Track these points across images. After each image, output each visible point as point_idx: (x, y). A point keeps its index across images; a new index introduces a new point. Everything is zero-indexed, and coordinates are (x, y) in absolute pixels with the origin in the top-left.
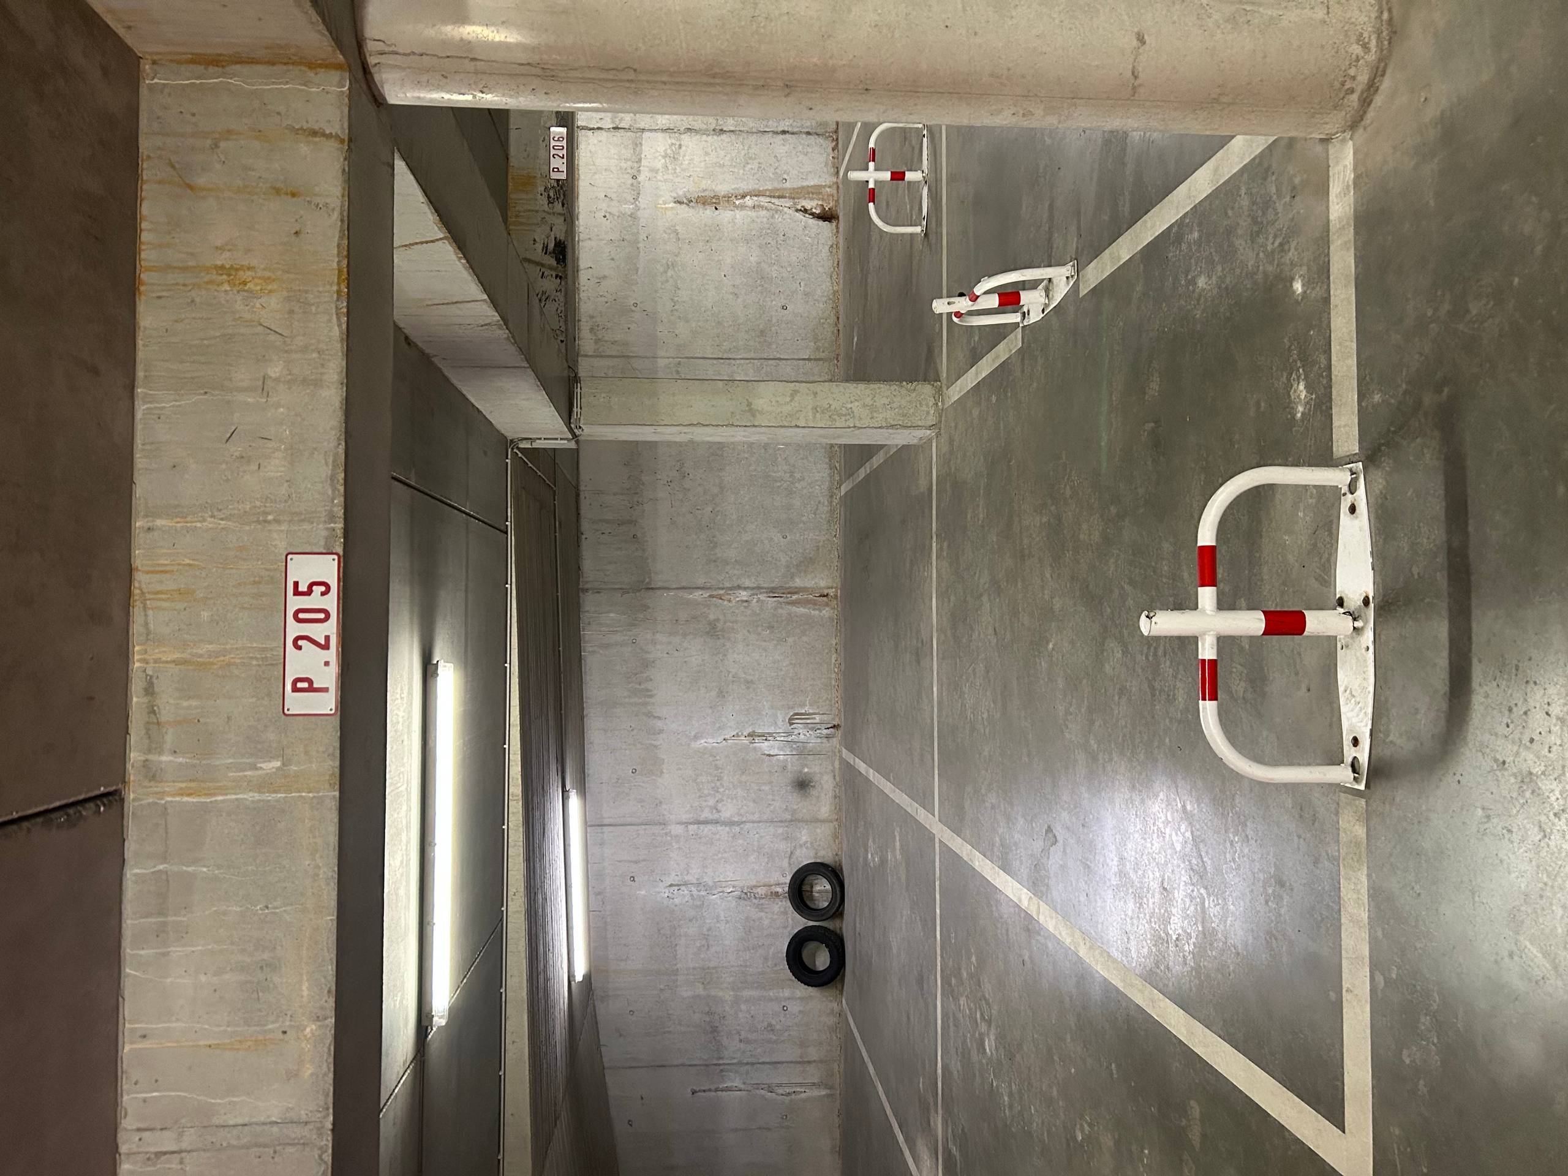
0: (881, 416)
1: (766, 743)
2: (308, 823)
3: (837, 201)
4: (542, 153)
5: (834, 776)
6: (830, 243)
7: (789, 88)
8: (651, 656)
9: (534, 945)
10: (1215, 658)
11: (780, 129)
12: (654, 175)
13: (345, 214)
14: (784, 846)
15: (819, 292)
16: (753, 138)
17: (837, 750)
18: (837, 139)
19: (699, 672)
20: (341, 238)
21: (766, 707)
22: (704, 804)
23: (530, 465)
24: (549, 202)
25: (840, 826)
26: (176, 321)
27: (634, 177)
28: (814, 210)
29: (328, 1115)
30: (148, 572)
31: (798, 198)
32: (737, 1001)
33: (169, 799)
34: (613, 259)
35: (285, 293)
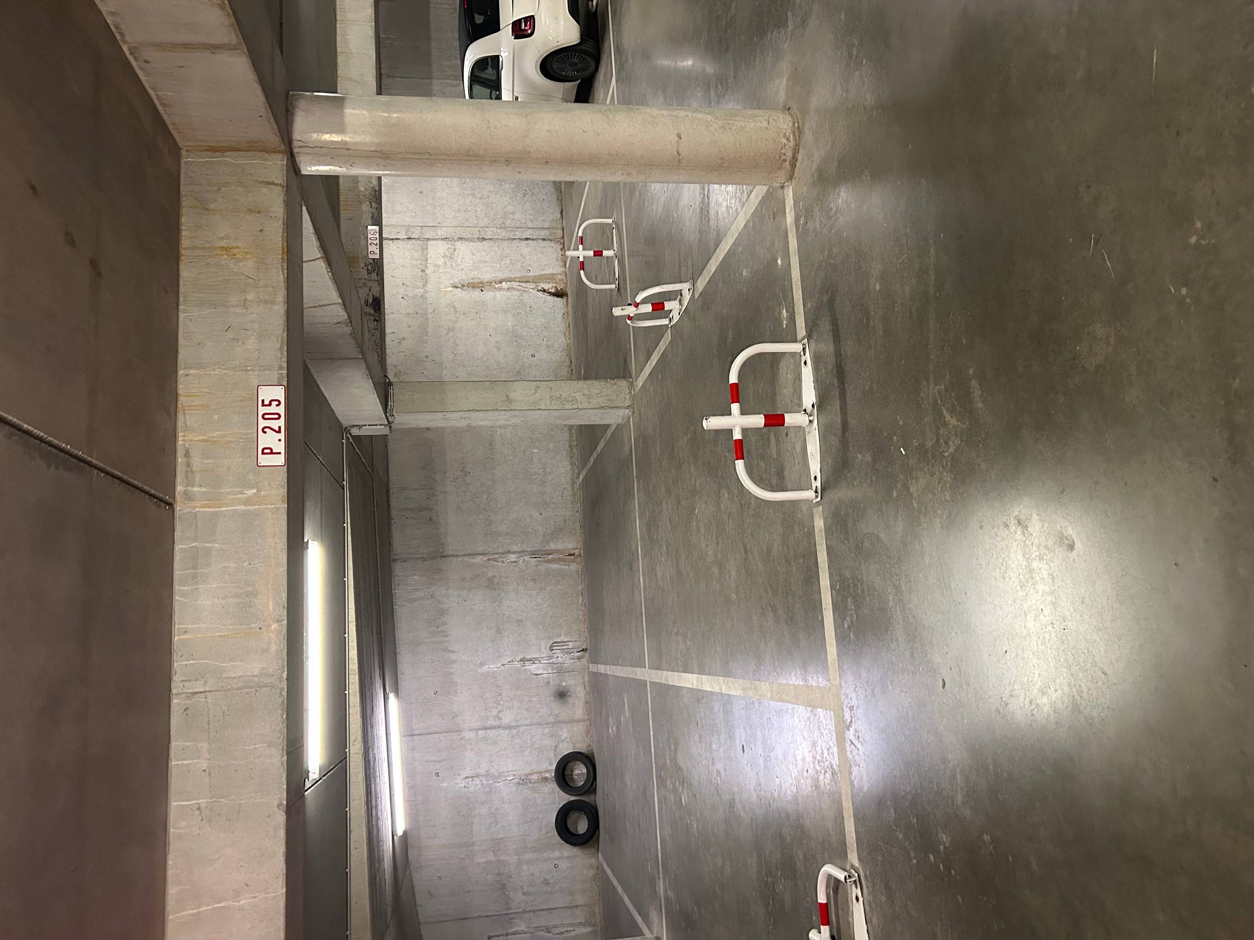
0: (595, 401)
1: (534, 666)
2: (271, 521)
3: (566, 284)
4: (363, 242)
5: (585, 687)
6: (562, 312)
7: (508, 162)
8: (446, 606)
9: (368, 783)
10: (741, 438)
11: (524, 237)
12: (437, 269)
13: (285, 221)
14: (549, 742)
15: (557, 345)
16: (506, 243)
17: (586, 668)
18: (564, 243)
19: (482, 616)
20: (284, 232)
21: (533, 639)
22: (489, 714)
23: (357, 450)
24: (368, 273)
25: (590, 724)
26: (199, 274)
27: (423, 271)
28: (550, 290)
29: (284, 671)
30: (186, 396)
31: (539, 282)
32: (520, 863)
33: (198, 510)
34: (409, 326)
35: (255, 259)
